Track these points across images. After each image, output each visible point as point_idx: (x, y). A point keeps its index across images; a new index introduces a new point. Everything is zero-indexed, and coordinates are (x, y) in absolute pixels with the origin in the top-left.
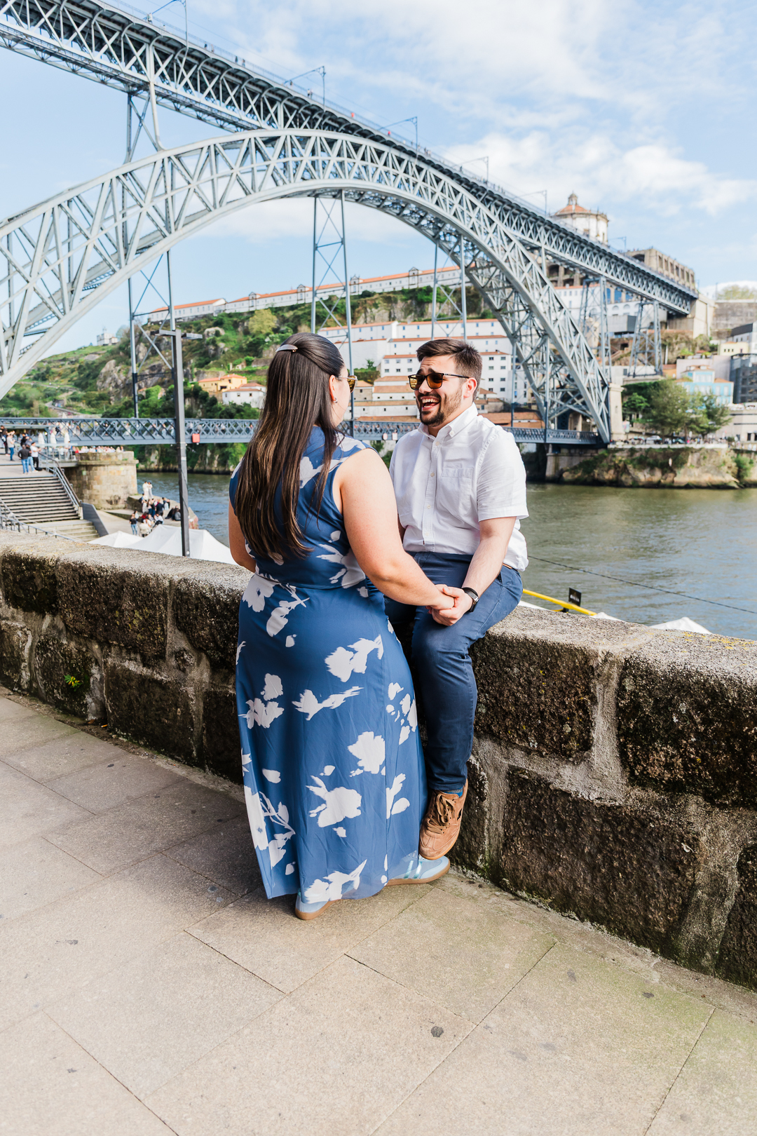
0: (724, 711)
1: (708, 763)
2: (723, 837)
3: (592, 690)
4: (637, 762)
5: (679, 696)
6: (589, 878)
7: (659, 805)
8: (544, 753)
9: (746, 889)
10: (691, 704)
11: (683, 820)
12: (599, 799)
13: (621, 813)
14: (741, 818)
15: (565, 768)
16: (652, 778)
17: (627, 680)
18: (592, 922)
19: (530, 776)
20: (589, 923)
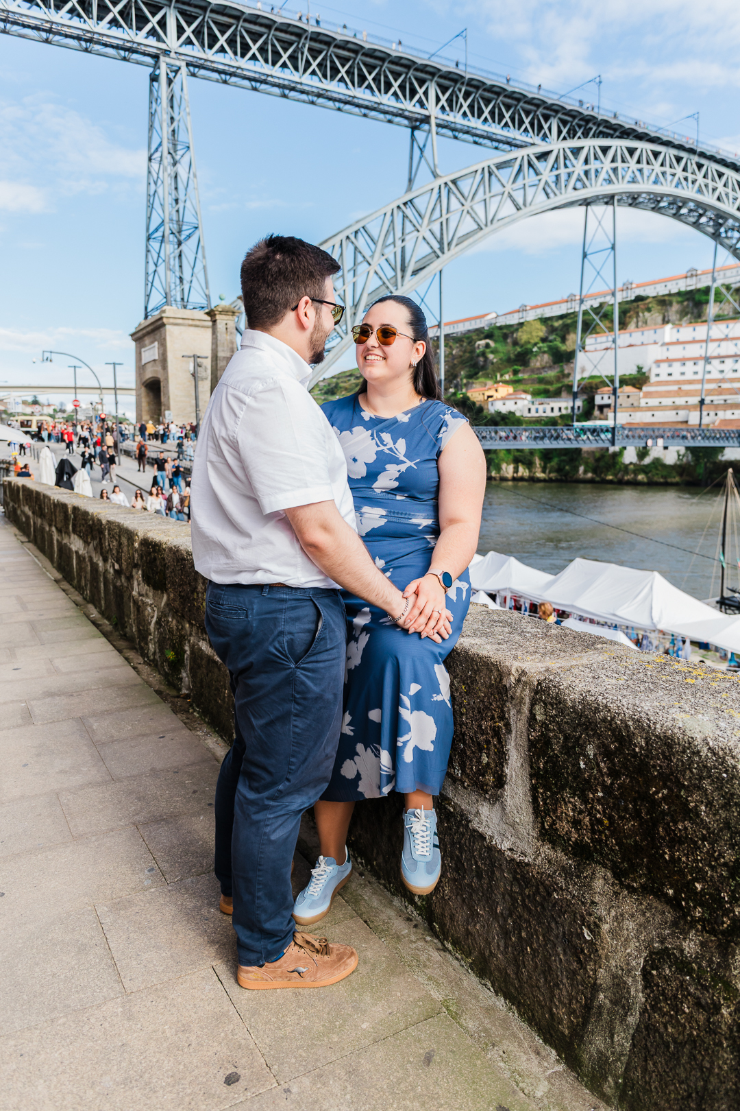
0: (631, 762)
1: (615, 828)
2: (627, 929)
3: (506, 716)
4: (547, 814)
5: (587, 735)
6: (502, 944)
7: (565, 871)
8: (466, 784)
9: (652, 1006)
10: (598, 747)
11: (587, 896)
12: (511, 850)
13: (528, 873)
14: (650, 910)
15: (483, 805)
16: (560, 835)
17: (537, 707)
18: (505, 999)
19: (454, 809)
20: (502, 999)
